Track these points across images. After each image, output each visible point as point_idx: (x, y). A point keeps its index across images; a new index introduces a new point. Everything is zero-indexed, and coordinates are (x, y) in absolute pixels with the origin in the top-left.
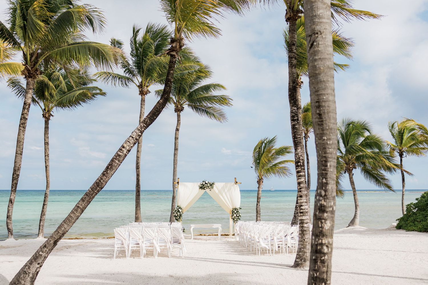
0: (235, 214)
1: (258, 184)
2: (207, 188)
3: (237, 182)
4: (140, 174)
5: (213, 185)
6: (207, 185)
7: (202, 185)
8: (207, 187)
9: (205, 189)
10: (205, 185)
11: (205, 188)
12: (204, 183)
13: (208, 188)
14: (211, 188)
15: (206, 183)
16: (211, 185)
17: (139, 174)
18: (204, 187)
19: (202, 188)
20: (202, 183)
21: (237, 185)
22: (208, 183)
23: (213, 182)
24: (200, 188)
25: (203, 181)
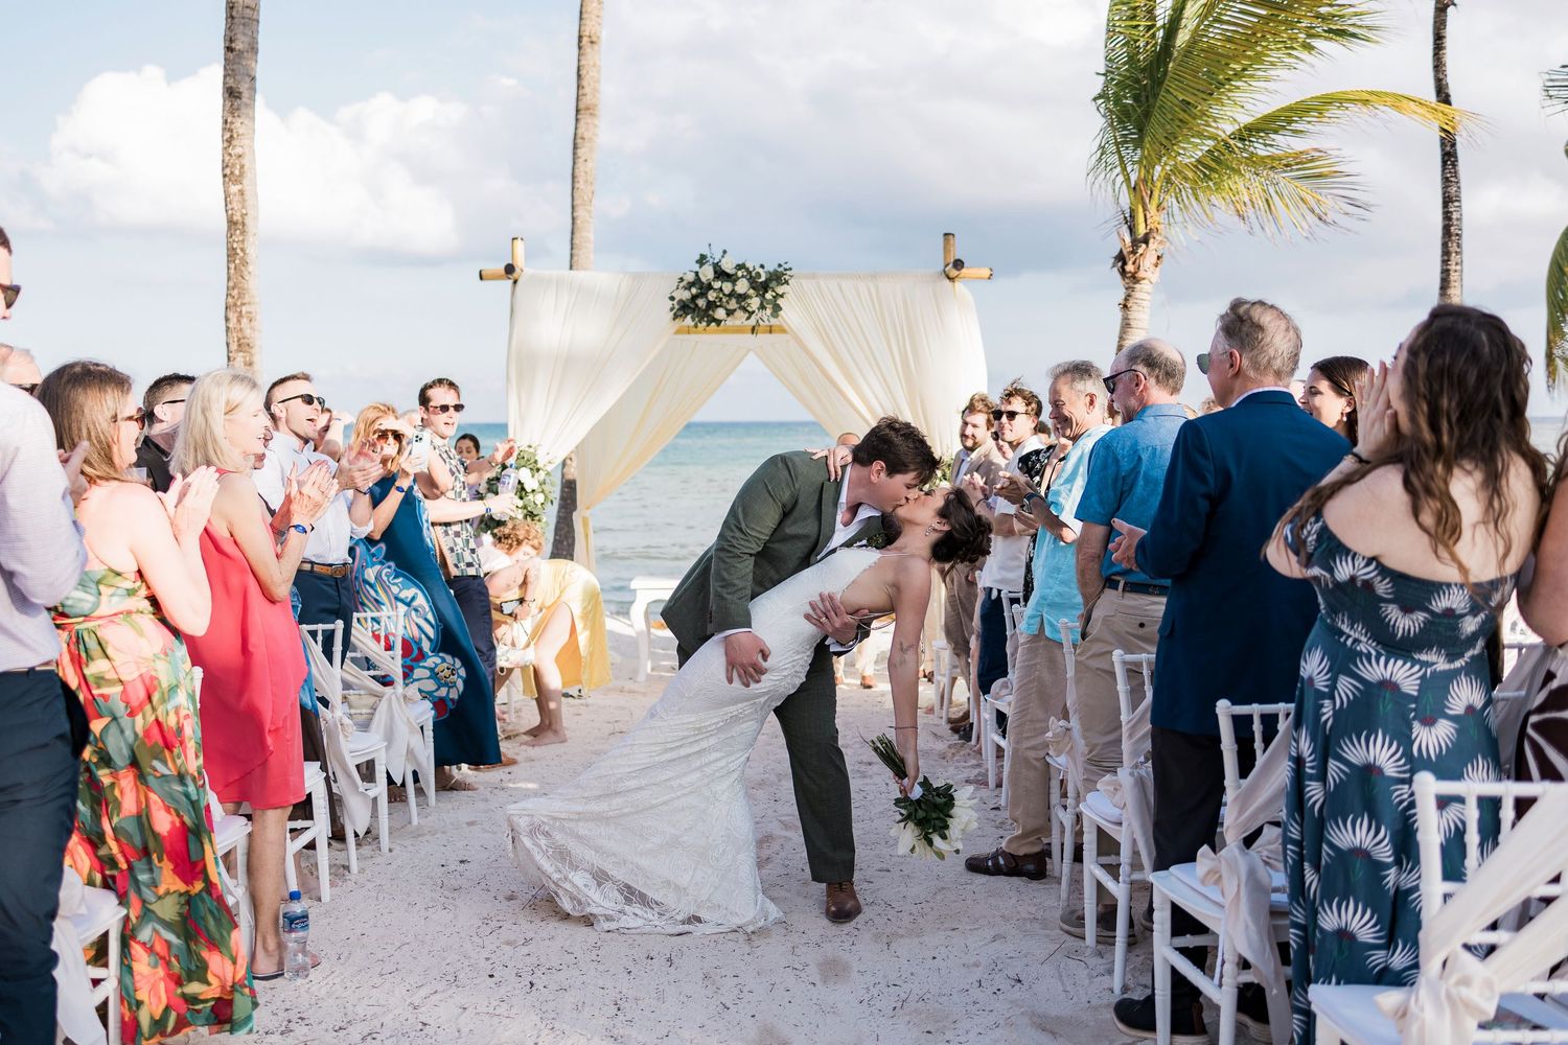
1: (1123, 272)
2: (730, 313)
3: (959, 264)
4: (248, 220)
5: (780, 290)
6: (727, 287)
7: (691, 285)
8: (733, 304)
9: (717, 323)
10: (717, 285)
11: (720, 313)
12: (707, 273)
13: (740, 314)
14: (762, 307)
15: (721, 274)
16: (762, 288)
17: (243, 216)
18: (712, 305)
19: (694, 310)
20: (697, 273)
21: (958, 284)
22: (740, 274)
23: (780, 266)
24: (677, 307)
25: (702, 260)
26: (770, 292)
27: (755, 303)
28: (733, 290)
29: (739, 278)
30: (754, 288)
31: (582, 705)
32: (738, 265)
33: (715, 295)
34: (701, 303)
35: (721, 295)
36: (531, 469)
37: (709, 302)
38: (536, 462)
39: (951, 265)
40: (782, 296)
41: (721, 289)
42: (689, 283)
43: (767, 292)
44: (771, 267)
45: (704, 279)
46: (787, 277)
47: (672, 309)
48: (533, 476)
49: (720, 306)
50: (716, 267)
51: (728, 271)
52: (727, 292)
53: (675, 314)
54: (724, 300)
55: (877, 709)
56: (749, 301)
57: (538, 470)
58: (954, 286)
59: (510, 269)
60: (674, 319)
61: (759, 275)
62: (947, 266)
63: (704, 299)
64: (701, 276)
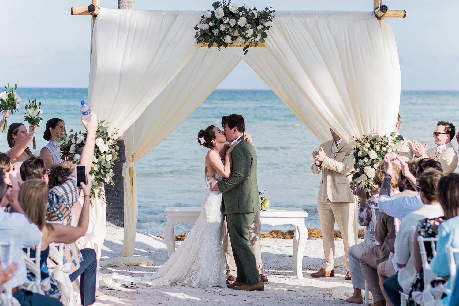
0: (372, 165)
2: (234, 38)
3: (384, 9)
5: (267, 24)
6: (233, 22)
7: (209, 20)
8: (236, 34)
9: (226, 45)
10: (226, 21)
11: (228, 39)
12: (219, 14)
13: (240, 39)
14: (255, 35)
15: (228, 14)
16: (255, 23)
18: (222, 34)
19: (211, 37)
20: (213, 13)
21: (383, 20)
22: (241, 13)
23: (267, 9)
24: (200, 34)
25: (216, 5)
26: (260, 26)
27: (250, 32)
28: (236, 24)
29: (240, 17)
30: (250, 23)
31: (135, 292)
32: (239, 8)
33: (224, 27)
34: (215, 32)
35: (229, 28)
36: (104, 138)
37: (221, 31)
38: (107, 134)
39: (379, 9)
40: (268, 28)
41: (229, 23)
42: (207, 19)
43: (258, 25)
44: (261, 9)
45: (217, 17)
46: (271, 17)
47: (196, 36)
48: (105, 143)
49: (227, 34)
50: (226, 8)
51: (233, 12)
52: (232, 25)
53: (198, 39)
54: (231, 30)
55: (327, 298)
56: (247, 32)
57: (108, 139)
58: (380, 23)
59: (91, 8)
60: (198, 43)
61: (253, 14)
62: (376, 9)
63: (217, 30)
64: (215, 14)
